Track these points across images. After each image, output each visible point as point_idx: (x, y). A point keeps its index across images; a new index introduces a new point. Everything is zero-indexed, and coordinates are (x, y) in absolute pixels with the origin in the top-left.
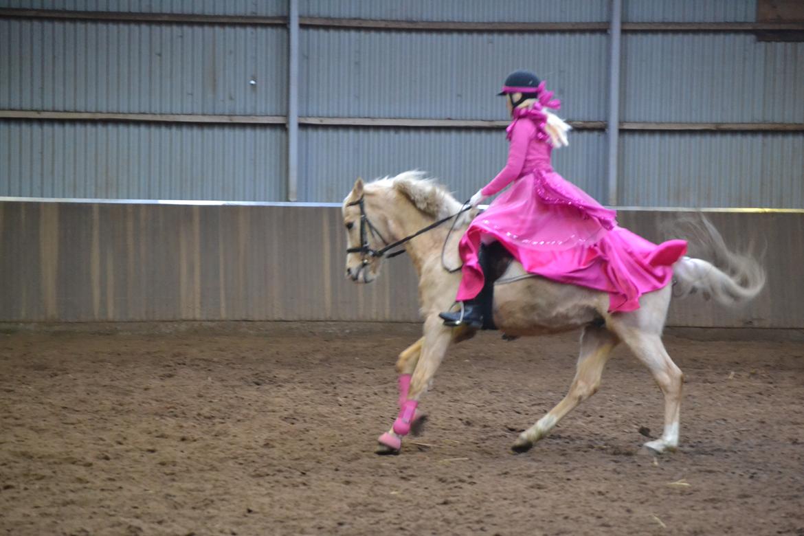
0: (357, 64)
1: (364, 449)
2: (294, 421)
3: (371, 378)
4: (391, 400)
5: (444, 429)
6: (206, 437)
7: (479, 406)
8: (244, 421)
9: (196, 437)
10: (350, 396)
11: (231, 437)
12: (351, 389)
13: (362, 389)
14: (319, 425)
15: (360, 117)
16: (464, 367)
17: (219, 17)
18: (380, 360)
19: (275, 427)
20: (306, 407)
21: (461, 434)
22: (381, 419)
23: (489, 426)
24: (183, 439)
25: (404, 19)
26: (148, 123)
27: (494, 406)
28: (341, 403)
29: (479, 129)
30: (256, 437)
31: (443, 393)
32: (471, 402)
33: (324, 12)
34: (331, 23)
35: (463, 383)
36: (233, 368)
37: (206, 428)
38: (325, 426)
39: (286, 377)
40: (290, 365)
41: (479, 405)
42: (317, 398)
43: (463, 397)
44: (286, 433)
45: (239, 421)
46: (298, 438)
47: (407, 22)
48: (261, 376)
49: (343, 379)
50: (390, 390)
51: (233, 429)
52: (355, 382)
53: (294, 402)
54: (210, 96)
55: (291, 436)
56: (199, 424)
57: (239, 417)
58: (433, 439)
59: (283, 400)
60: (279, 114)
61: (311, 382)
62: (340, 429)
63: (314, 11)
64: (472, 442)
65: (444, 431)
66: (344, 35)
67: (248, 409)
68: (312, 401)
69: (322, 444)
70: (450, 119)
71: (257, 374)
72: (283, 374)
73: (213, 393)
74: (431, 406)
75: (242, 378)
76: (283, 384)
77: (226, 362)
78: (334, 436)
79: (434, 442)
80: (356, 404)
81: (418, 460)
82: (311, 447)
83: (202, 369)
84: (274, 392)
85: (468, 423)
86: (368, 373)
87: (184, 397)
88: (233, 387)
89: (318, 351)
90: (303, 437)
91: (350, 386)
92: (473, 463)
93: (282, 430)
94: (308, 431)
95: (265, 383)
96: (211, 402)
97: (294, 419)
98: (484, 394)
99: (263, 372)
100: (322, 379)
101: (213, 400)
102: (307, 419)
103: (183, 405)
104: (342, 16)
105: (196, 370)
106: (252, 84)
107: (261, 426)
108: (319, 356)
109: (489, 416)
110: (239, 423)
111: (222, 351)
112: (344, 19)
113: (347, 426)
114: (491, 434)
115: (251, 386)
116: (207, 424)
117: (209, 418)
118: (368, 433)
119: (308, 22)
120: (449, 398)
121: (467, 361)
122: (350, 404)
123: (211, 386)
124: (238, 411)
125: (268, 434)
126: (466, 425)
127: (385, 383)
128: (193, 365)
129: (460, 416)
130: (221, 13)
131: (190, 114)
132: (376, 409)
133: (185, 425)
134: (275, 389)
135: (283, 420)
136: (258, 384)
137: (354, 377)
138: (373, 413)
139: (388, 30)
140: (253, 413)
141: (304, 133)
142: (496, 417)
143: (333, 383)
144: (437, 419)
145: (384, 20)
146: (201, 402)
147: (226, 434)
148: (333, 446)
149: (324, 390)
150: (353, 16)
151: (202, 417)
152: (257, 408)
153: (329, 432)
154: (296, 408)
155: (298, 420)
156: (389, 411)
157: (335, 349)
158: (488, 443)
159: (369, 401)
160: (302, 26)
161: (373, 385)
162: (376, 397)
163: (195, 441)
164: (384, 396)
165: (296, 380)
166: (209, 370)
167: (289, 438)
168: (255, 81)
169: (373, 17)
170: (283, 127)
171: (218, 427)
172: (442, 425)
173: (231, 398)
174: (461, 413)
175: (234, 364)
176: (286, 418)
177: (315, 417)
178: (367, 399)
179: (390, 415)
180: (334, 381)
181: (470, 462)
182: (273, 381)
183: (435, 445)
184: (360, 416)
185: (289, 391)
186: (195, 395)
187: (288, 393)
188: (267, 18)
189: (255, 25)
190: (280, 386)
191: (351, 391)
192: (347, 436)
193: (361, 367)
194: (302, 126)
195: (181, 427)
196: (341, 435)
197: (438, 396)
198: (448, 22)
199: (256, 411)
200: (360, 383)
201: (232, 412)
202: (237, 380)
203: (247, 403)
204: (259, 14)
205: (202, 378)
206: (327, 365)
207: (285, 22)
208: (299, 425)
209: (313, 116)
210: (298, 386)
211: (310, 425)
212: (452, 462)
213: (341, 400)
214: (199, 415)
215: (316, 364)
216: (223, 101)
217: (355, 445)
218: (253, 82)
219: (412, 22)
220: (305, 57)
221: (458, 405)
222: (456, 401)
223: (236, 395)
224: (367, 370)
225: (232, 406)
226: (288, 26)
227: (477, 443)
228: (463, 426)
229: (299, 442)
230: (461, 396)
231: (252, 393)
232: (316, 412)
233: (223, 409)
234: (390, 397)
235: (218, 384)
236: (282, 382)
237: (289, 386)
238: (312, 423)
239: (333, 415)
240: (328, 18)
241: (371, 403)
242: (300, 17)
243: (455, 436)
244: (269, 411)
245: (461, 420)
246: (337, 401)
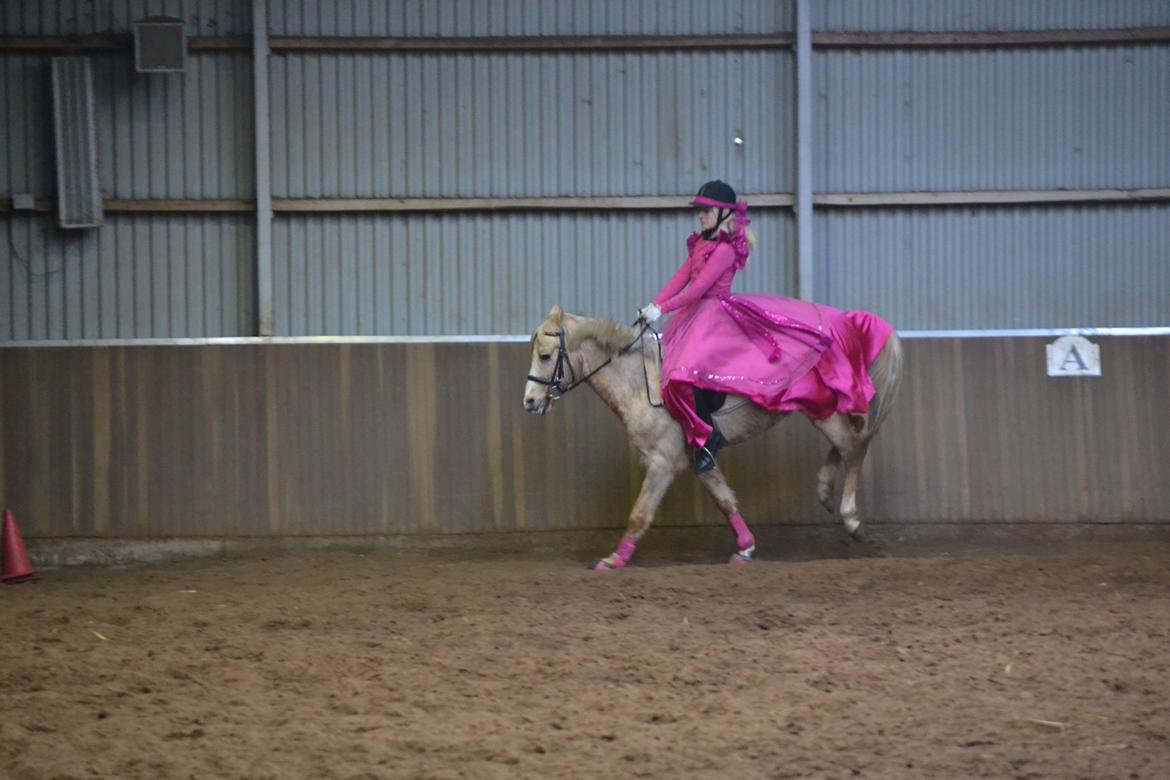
0: (908, 105)
1: (950, 732)
2: (829, 687)
3: (947, 615)
4: (984, 650)
5: (1079, 698)
6: (692, 714)
7: (1133, 660)
8: (748, 688)
9: (676, 715)
10: (916, 645)
11: (731, 715)
12: (916, 633)
13: (935, 634)
14: (870, 693)
15: (913, 192)
16: (1099, 595)
17: (683, 37)
18: (960, 584)
19: (800, 697)
20: (845, 664)
21: (1108, 705)
22: (971, 682)
23: (1154, 692)
24: (655, 719)
25: (983, 28)
26: (573, 212)
27: (1159, 659)
28: (902, 657)
29: (1111, 204)
30: (772, 713)
31: (1069, 638)
32: (1118, 652)
33: (852, 22)
34: (862, 40)
35: (1100, 620)
36: (722, 603)
37: (689, 700)
38: (881, 694)
39: (808, 615)
40: (811, 596)
41: (1133, 657)
42: (862, 649)
43: (1105, 645)
44: (819, 706)
45: (740, 688)
46: (839, 715)
47: (988, 33)
48: (768, 615)
49: (904, 618)
50: (980, 635)
51: (736, 702)
52: (921, 621)
53: (827, 656)
54: (669, 165)
55: (827, 711)
56: (678, 694)
57: (740, 682)
58: (1061, 715)
59: (808, 654)
60: (781, 190)
61: (849, 623)
62: (905, 699)
63: (835, 22)
64: (1128, 719)
65: (1079, 701)
66: (885, 58)
67: (753, 668)
68: (855, 653)
69: (879, 724)
70: (1062, 189)
71: (761, 611)
72: (802, 610)
73: (693, 643)
74: (1052, 659)
75: (738, 619)
76: (804, 627)
77: (708, 593)
78: (899, 710)
79: (1065, 719)
80: (927, 657)
81: (1042, 749)
82: (862, 730)
83: (672, 604)
84: (791, 639)
85: (1118, 688)
86: (941, 607)
87: (650, 651)
88: (725, 632)
89: (857, 572)
90: (848, 712)
91: (915, 628)
92: (1134, 754)
93: (812, 702)
94: (854, 702)
95: (775, 625)
96: (692, 657)
97: (829, 683)
98: (1139, 639)
99: (771, 609)
100: (867, 618)
101: (696, 656)
102: (851, 685)
103: (648, 664)
104: (882, 28)
105: (662, 606)
106: (737, 144)
107: (777, 696)
108: (858, 581)
109: (1151, 675)
110: (740, 691)
111: (700, 575)
112: (884, 33)
113: (917, 694)
114: (1158, 705)
115: (751, 630)
116: (691, 694)
117: (693, 684)
118: (952, 705)
119: (825, 40)
120: (1080, 647)
121: (1104, 584)
122: (918, 659)
123: (689, 632)
124: (737, 672)
125: (792, 709)
126: (1113, 690)
127: (972, 623)
128: (657, 599)
129: (1104, 676)
130: (687, 32)
131: (639, 196)
132: (961, 666)
133: (655, 695)
134: (793, 636)
135: (812, 686)
136: (765, 628)
137: (919, 614)
138: (958, 673)
139: (957, 47)
140: (762, 675)
141: (822, 220)
142: (1164, 677)
143: (885, 625)
144: (1066, 681)
145: (952, 32)
146: (677, 658)
147: (722, 709)
148: (898, 727)
149: (873, 636)
150: (900, 26)
151: (681, 683)
152: (766, 667)
153: (887, 703)
154: (831, 665)
155: (835, 685)
156: (983, 669)
157: (884, 569)
158: (1157, 720)
159: (949, 653)
160: (817, 47)
161: (953, 627)
162: (958, 646)
163: (674, 720)
164: (972, 644)
165: (825, 620)
166: (684, 606)
167: (827, 715)
168: (742, 138)
169: (933, 28)
170: (789, 212)
171: (709, 699)
172: (1076, 691)
173: (725, 651)
174: (1103, 671)
175: (721, 595)
176: (816, 682)
177: (865, 680)
178: (945, 650)
179: (986, 676)
180: (887, 621)
181: (1131, 751)
182: (788, 622)
183: (1068, 725)
184: (938, 678)
185: (816, 638)
186: (667, 648)
187: (814, 641)
188: (760, 36)
189: (740, 49)
190: (801, 630)
191: (917, 637)
192: (920, 710)
193: (928, 598)
194: (819, 209)
195: (650, 699)
196: (910, 709)
197: (1062, 643)
198: (1057, 31)
199: (766, 671)
200: (930, 624)
201: (728, 674)
202: (731, 621)
203: (750, 660)
204: (747, 30)
205: (673, 619)
206: (874, 595)
207: (789, 42)
208: (837, 694)
209: (836, 193)
210: (831, 631)
211: (856, 693)
212: (1099, 752)
213: (903, 651)
214: (676, 678)
215: (855, 594)
216: (692, 172)
217: (935, 725)
218: (738, 141)
219: (998, 33)
220: (822, 97)
221: (1097, 658)
222: (1093, 651)
223: (731, 646)
224: (940, 603)
225: (727, 664)
226: (794, 48)
227: (1137, 721)
228: (1109, 693)
229: (842, 722)
230: (1098, 642)
231: (755, 643)
232: (863, 672)
233: (713, 669)
234: (982, 646)
235: (700, 629)
236: (803, 623)
237: (817, 630)
238: (860, 690)
239: (892, 677)
240: (859, 33)
241: (953, 657)
242: (814, 32)
243: (1099, 710)
244: (788, 672)
245: (1105, 681)
246: (898, 653)
